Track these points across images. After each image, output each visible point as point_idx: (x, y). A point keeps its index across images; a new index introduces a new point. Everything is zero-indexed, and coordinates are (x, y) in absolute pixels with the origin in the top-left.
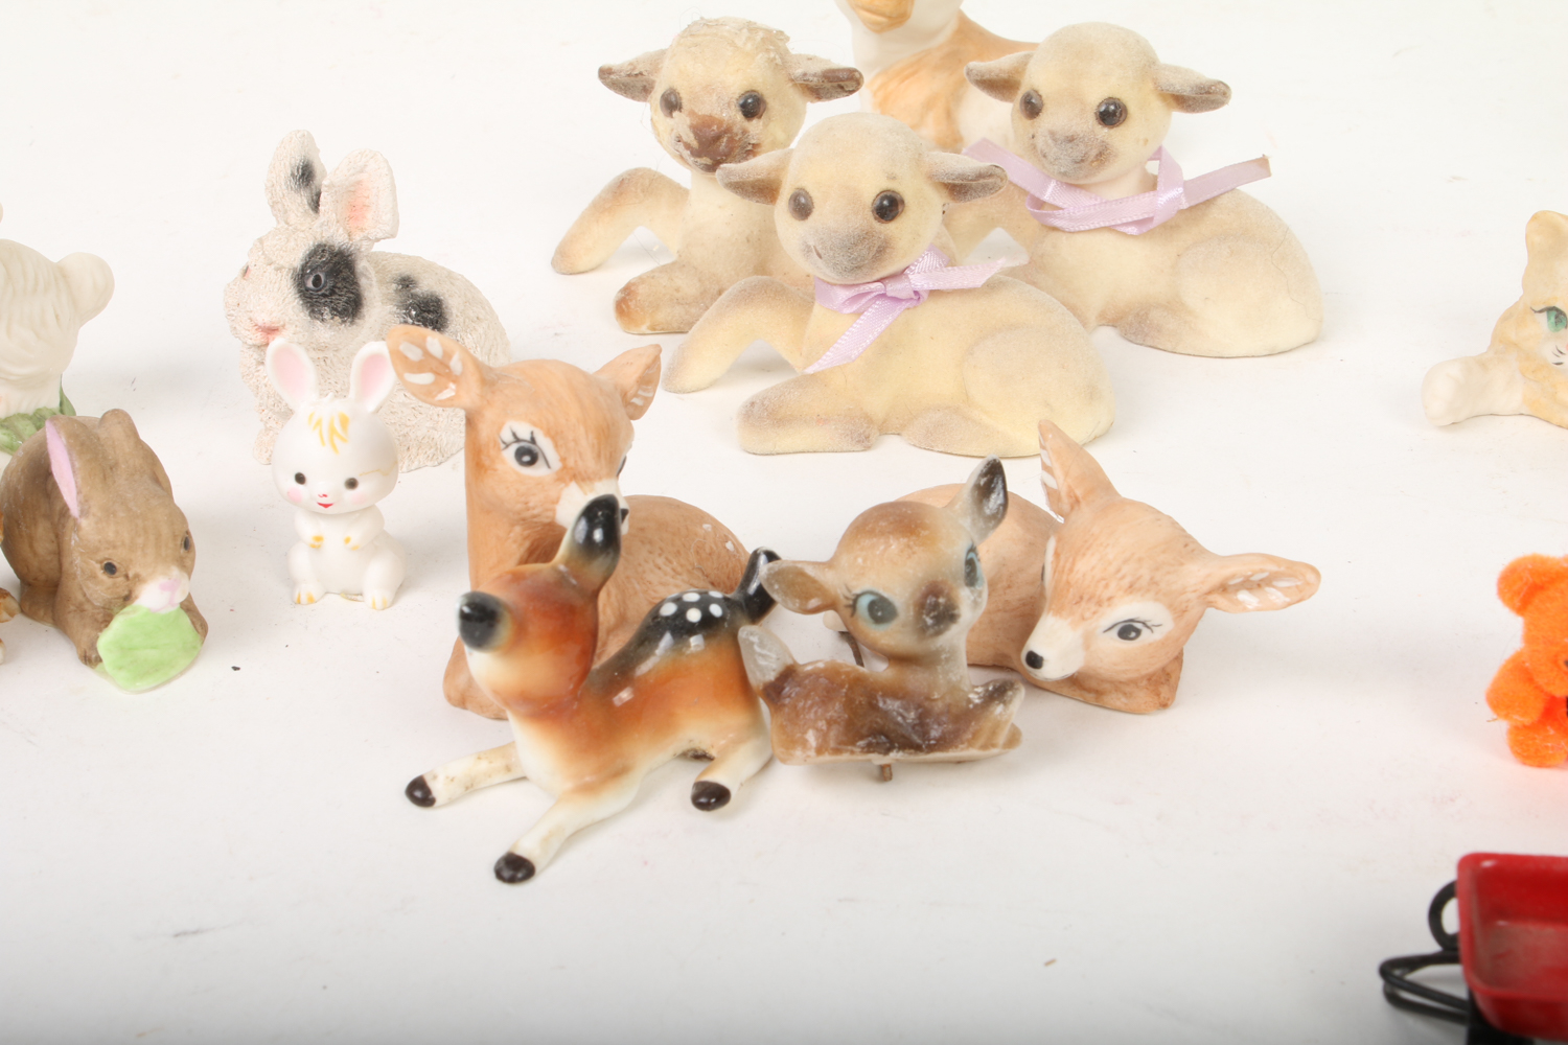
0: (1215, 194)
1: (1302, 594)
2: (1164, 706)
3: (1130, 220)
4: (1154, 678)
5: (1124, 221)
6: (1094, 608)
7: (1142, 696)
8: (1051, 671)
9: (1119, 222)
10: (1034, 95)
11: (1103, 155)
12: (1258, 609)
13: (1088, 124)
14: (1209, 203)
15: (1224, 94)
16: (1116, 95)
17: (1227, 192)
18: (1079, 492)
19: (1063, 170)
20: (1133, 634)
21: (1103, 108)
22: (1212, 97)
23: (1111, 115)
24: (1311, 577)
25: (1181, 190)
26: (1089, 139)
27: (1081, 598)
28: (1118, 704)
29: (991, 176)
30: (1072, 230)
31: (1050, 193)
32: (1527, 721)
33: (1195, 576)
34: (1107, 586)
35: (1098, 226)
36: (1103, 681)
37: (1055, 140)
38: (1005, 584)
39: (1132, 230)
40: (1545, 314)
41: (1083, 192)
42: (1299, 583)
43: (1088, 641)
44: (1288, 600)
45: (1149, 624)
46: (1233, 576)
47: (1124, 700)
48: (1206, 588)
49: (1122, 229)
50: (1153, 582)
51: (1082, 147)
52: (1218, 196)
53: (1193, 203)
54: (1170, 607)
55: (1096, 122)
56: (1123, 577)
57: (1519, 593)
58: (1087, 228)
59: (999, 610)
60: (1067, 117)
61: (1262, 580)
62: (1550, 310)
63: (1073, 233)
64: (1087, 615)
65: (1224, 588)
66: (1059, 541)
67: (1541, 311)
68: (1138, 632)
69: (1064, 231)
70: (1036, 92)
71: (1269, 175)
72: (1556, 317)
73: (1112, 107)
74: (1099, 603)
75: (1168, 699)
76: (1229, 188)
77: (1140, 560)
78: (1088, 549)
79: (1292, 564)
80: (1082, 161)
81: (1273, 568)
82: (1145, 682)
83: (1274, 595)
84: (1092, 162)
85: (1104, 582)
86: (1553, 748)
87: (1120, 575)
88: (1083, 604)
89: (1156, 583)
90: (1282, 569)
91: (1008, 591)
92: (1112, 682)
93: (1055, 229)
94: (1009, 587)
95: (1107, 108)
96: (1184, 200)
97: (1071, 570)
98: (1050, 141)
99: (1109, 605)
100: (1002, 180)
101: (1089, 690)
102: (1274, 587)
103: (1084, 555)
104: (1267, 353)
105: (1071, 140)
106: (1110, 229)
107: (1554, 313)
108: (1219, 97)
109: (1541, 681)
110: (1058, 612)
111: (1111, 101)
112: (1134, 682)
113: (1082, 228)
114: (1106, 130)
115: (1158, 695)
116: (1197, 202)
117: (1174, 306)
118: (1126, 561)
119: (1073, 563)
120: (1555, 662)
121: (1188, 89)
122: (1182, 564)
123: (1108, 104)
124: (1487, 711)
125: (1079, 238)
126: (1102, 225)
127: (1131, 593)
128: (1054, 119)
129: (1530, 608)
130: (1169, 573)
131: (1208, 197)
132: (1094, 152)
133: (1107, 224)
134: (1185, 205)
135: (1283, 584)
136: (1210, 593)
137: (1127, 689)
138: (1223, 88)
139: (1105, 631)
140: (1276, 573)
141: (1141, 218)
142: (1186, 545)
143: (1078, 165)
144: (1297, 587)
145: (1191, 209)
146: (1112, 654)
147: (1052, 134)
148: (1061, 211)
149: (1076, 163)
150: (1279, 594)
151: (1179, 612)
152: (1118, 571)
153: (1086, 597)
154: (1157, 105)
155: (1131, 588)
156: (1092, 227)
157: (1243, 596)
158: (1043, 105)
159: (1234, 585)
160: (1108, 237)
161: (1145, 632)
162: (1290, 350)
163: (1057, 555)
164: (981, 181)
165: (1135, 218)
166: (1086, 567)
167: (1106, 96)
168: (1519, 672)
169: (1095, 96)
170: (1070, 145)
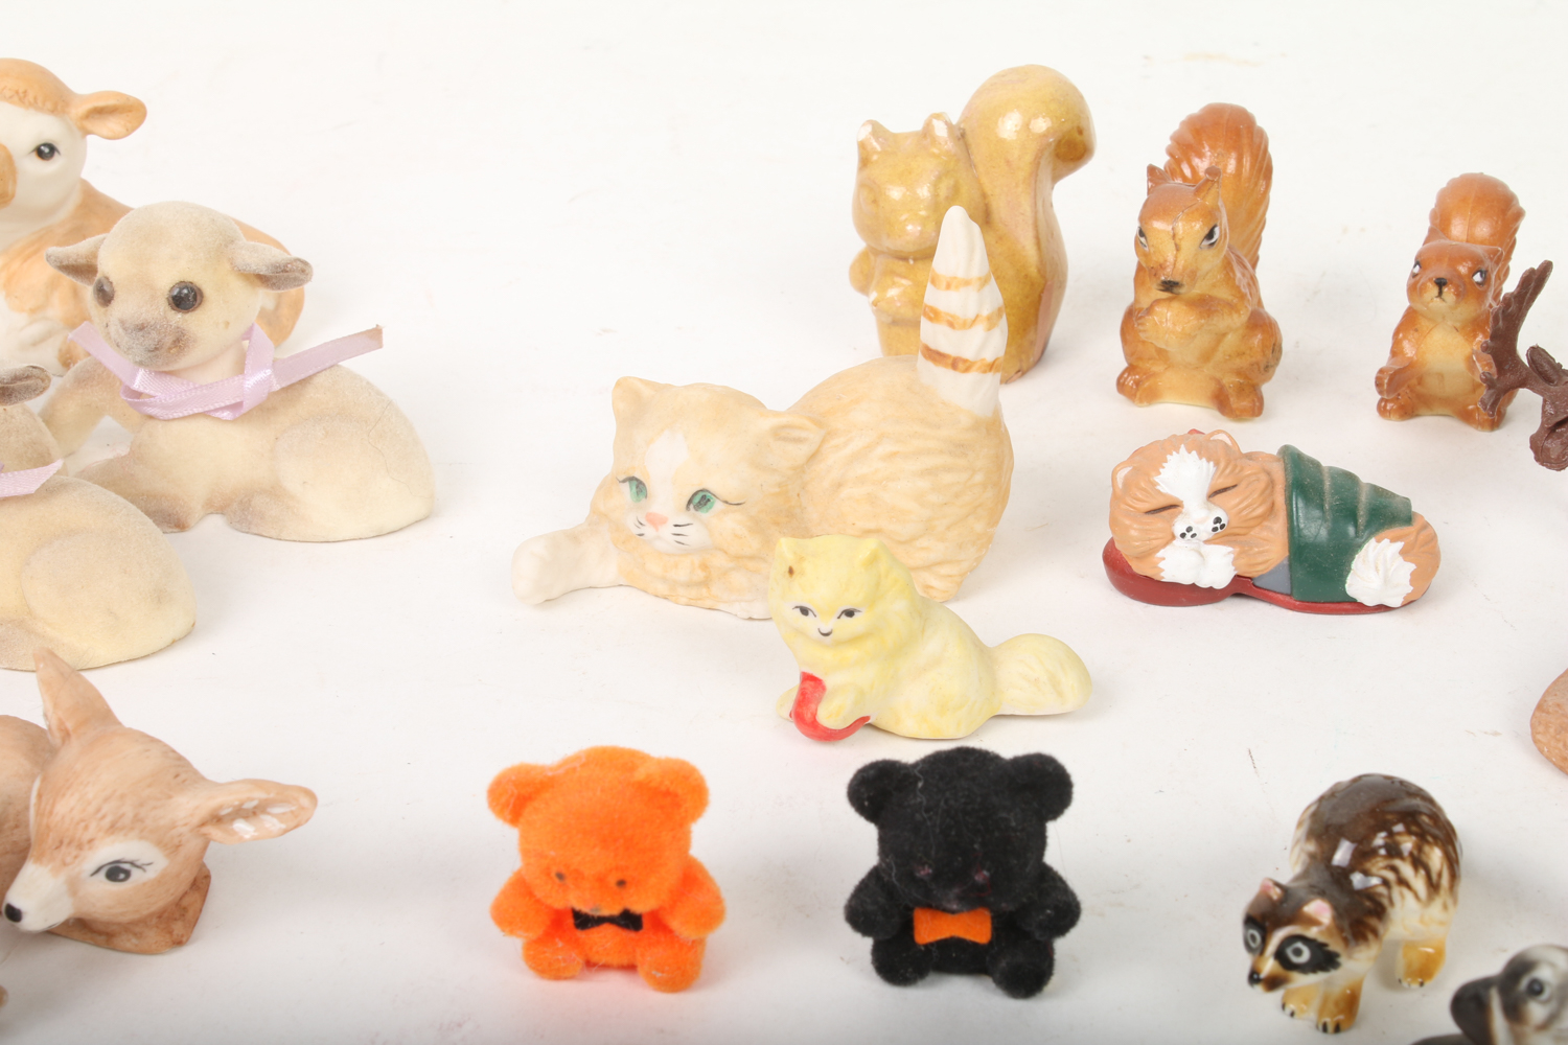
0: (311, 372)
1: (297, 821)
2: (179, 943)
3: (223, 405)
4: (166, 915)
5: (217, 406)
6: (74, 853)
7: (152, 936)
8: (33, 921)
9: (212, 408)
10: (105, 282)
11: (180, 342)
12: (255, 839)
13: (161, 310)
14: (304, 382)
15: (303, 271)
16: (188, 278)
17: (325, 369)
18: (69, 725)
19: (138, 359)
20: (122, 876)
21: (175, 293)
22: (292, 275)
23: (185, 299)
24: (305, 801)
25: (269, 372)
26: (162, 326)
27: (61, 842)
28: (128, 945)
29: (28, 377)
30: (166, 417)
31: (141, 380)
32: (533, 935)
33: (187, 807)
34: (86, 828)
35: (191, 413)
36: (108, 924)
37: (125, 329)
38: (12, 824)
39: (226, 415)
40: (627, 484)
41: (174, 378)
42: (293, 808)
43: (73, 887)
44: (283, 826)
45: (138, 863)
46: (221, 807)
47: (134, 941)
48: (196, 820)
49: (217, 414)
50: (137, 819)
51: (154, 335)
52: (315, 375)
53: (284, 385)
54: (160, 843)
55: (168, 308)
56: (104, 817)
57: (508, 805)
58: (181, 415)
59: (7, 853)
60: (141, 302)
61: (255, 807)
62: (631, 479)
63: (169, 420)
64: (69, 859)
65: (217, 819)
66: (44, 780)
67: (624, 481)
68: (128, 874)
69: (159, 420)
70: (107, 278)
71: (381, 347)
72: (637, 487)
73: (185, 291)
74: (80, 847)
75: (182, 936)
76: (327, 365)
77: (122, 796)
78: (68, 788)
79: (282, 789)
80: (156, 349)
81: (260, 795)
82: (154, 921)
83: (271, 823)
84: (170, 349)
85: (83, 824)
86: (564, 960)
87: (99, 815)
88: (63, 848)
89: (142, 821)
90: (272, 795)
91: (15, 831)
92: (119, 924)
93: (151, 417)
94: (17, 826)
95: (180, 292)
96: (275, 382)
97: (51, 813)
98: (121, 331)
99: (90, 848)
100: (43, 381)
101: (100, 933)
102: (269, 814)
103: (64, 795)
104: (375, 534)
105: (141, 328)
106: (205, 415)
107: (635, 483)
108: (297, 274)
109: (539, 894)
110: (39, 859)
111: (183, 285)
112: (143, 922)
113: (176, 415)
114: (180, 315)
115: (171, 933)
116: (289, 383)
117: (275, 492)
118: (106, 800)
119: (53, 805)
120: (548, 874)
121: (264, 269)
122: (170, 797)
123: (181, 289)
124: (494, 930)
125: (175, 426)
126: (196, 411)
127: (113, 833)
128: (126, 306)
129: (522, 820)
130: (155, 808)
131: (303, 376)
132: (169, 340)
133: (201, 410)
134: (277, 387)
135: (277, 810)
136: (203, 824)
137: (137, 929)
138: (300, 265)
139: (93, 874)
140: (266, 800)
141: (233, 402)
142: (177, 776)
143: (154, 354)
144: (292, 812)
145: (285, 389)
146: (103, 898)
147: (122, 322)
148: (152, 399)
149: (150, 351)
150: (275, 821)
151: (172, 848)
152: (98, 810)
153: (66, 841)
154: (238, 287)
155: (113, 829)
156: (186, 414)
157: (240, 826)
158: (113, 291)
159: (229, 814)
160: (203, 423)
161: (136, 873)
162: (401, 529)
163: (40, 796)
164: (19, 383)
165: (228, 403)
166: (67, 808)
167: (177, 280)
168: (520, 888)
169: (166, 280)
170: (141, 333)
